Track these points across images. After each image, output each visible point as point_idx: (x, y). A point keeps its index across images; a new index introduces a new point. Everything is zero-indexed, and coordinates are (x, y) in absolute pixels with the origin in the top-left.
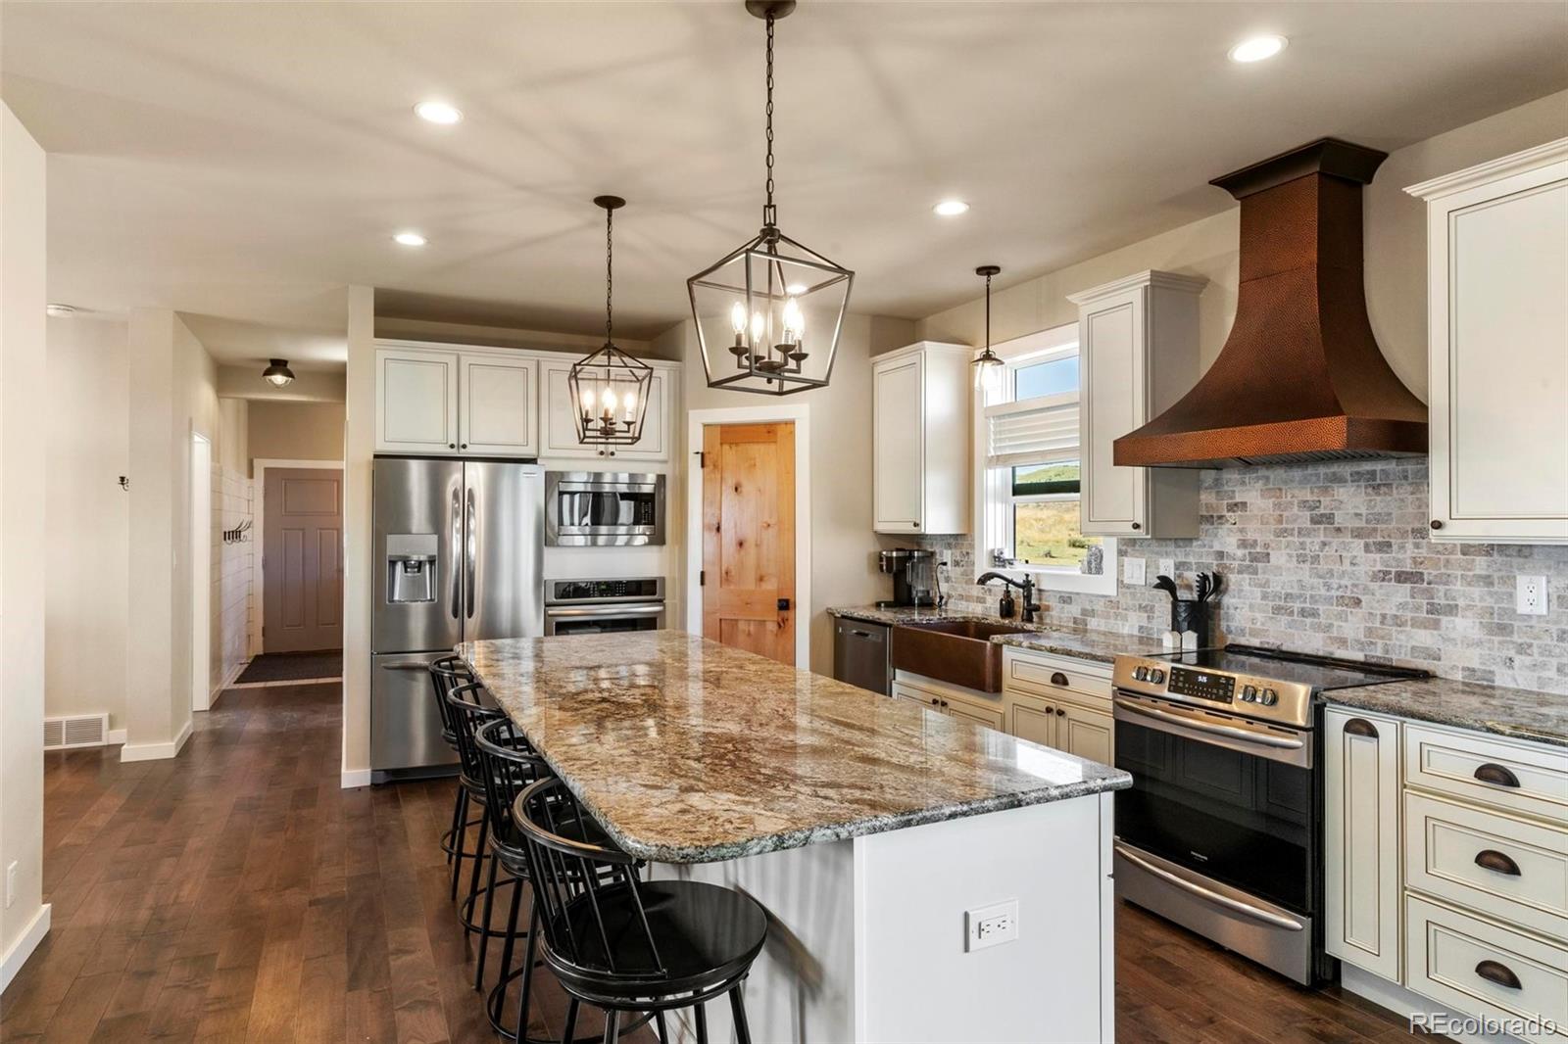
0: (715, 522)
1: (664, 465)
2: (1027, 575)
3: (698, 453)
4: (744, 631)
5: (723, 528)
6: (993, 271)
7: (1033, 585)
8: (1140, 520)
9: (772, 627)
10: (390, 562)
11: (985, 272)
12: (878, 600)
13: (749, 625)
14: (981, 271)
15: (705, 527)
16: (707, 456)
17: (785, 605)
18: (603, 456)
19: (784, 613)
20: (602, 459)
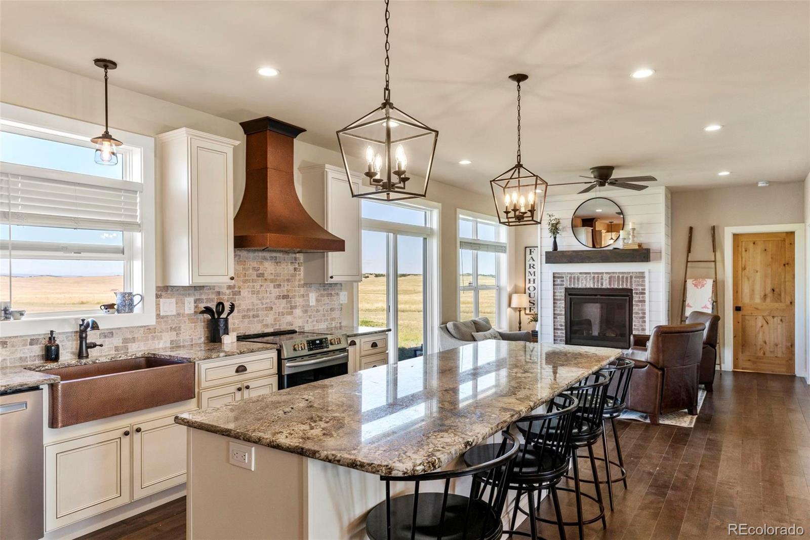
6: (110, 66)
11: (104, 63)
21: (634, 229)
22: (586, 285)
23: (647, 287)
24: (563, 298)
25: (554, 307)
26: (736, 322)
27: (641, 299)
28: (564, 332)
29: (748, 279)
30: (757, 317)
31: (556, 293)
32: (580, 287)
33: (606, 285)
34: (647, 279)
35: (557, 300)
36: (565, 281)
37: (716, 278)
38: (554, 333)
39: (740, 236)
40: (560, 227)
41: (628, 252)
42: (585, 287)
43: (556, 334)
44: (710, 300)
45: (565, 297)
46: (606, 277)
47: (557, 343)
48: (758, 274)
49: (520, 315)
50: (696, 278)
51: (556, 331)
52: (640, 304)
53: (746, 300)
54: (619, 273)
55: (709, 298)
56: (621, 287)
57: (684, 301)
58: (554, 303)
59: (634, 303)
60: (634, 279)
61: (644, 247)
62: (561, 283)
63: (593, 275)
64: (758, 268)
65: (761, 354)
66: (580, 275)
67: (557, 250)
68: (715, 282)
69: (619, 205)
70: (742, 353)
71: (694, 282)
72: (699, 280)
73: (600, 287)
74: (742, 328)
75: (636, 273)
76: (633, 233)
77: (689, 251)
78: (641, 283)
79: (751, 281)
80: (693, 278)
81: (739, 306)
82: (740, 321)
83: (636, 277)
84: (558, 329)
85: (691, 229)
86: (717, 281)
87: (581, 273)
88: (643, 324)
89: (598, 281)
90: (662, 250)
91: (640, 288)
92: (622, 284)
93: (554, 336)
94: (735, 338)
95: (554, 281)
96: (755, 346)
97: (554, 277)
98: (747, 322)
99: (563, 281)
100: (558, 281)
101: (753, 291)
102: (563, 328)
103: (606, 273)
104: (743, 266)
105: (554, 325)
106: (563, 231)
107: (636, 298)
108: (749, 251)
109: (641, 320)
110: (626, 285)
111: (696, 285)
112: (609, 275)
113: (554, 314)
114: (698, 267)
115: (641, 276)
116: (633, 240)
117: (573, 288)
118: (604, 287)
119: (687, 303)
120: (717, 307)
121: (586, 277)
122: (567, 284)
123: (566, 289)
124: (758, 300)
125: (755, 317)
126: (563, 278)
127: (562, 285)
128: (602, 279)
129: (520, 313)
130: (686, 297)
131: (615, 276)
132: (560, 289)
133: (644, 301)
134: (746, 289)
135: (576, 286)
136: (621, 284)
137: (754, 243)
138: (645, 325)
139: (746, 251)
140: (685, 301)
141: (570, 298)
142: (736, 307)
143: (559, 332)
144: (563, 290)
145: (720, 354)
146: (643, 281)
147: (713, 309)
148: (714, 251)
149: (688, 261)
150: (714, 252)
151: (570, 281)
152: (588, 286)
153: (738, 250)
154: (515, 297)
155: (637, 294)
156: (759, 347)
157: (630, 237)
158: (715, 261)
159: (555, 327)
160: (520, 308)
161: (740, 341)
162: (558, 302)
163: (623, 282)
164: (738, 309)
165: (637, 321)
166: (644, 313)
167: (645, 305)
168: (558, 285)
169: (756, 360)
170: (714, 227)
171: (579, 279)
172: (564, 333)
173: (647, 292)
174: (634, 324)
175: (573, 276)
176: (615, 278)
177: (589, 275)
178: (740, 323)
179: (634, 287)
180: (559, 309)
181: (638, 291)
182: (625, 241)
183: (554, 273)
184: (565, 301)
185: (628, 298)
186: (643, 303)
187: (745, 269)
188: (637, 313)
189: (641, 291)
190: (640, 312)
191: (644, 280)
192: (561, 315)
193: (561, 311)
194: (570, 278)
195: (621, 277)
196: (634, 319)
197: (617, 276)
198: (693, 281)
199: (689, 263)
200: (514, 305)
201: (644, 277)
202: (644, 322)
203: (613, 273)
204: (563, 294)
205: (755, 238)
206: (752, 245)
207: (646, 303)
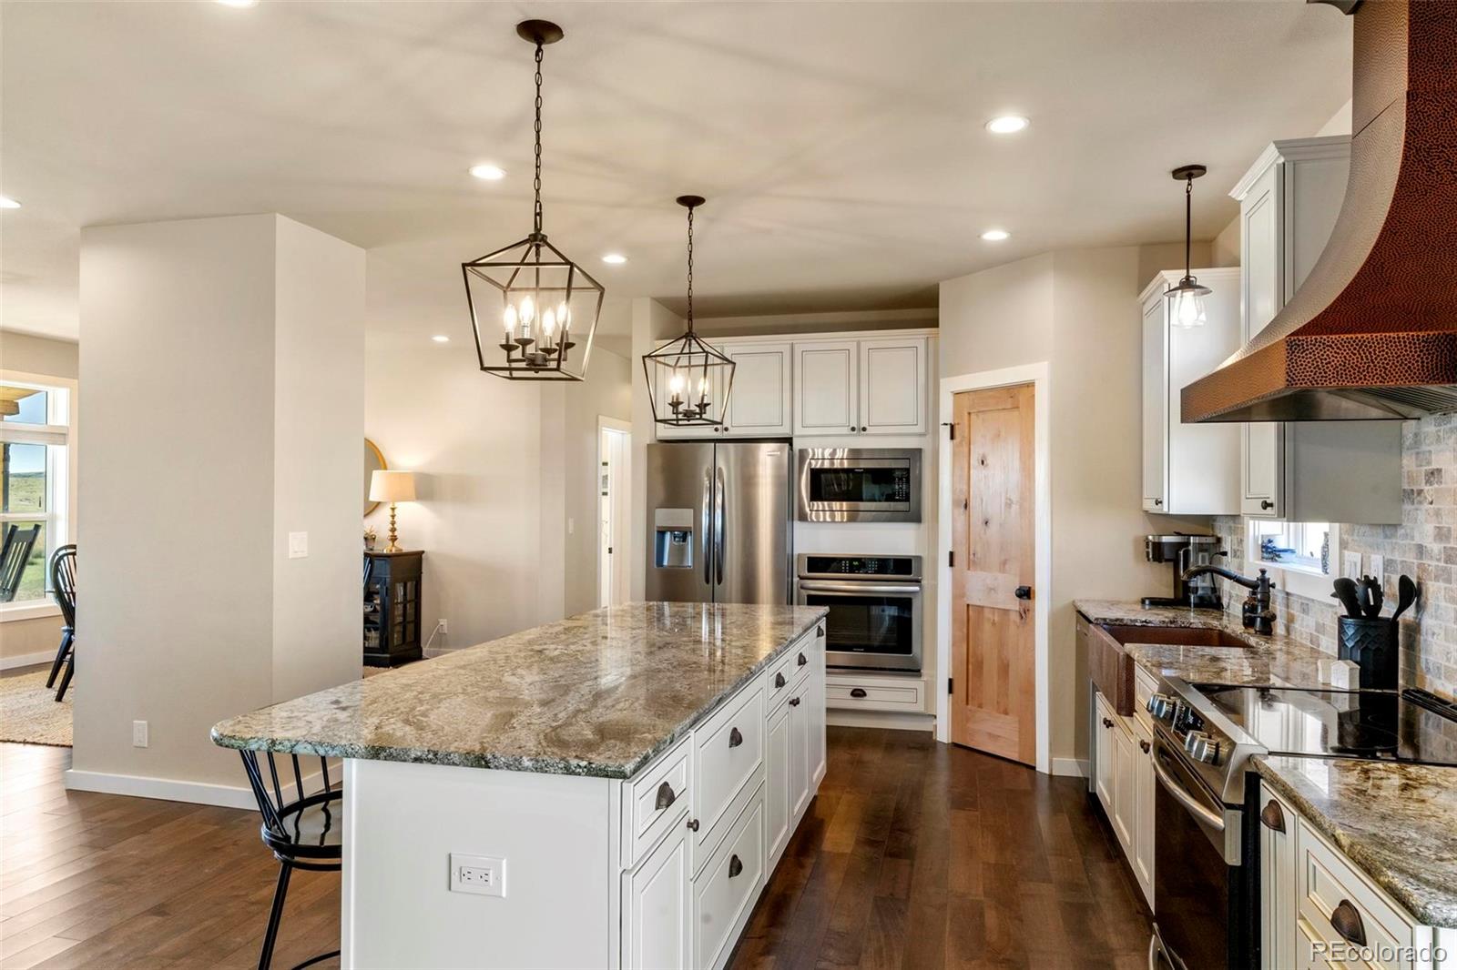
0: (963, 498)
1: (923, 439)
2: (1263, 572)
3: (946, 424)
4: (989, 619)
5: (972, 504)
6: (1194, 172)
7: (1273, 586)
8: (1272, 499)
9: (1015, 617)
10: (658, 532)
11: (1185, 173)
12: (1144, 596)
13: (994, 614)
14: (1178, 173)
15: (955, 503)
16: (957, 427)
17: (1025, 593)
18: (855, 432)
19: (1026, 602)
20: (854, 435)
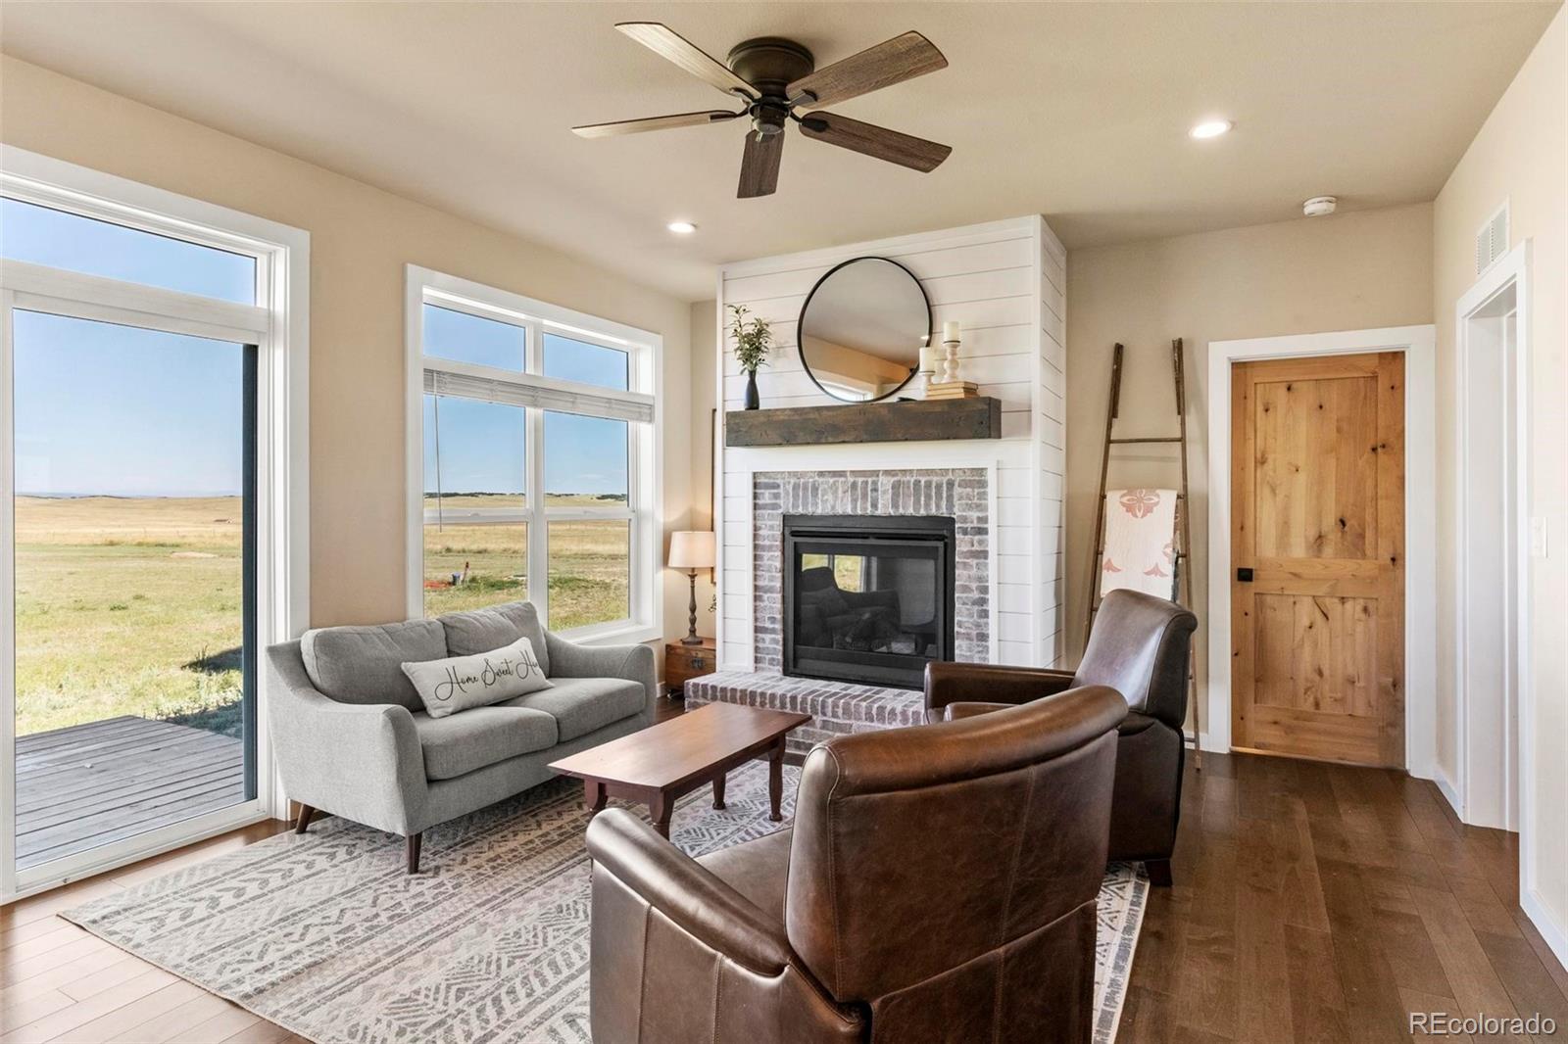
21: (955, 343)
22: (833, 507)
23: (992, 514)
24: (778, 543)
25: (755, 568)
26: (1239, 614)
27: (976, 548)
28: (780, 637)
29: (1273, 491)
30: (1296, 599)
31: (760, 528)
32: (819, 512)
33: (884, 508)
34: (991, 490)
35: (763, 548)
36: (782, 496)
37: (1185, 487)
38: (756, 640)
39: (1249, 370)
40: (770, 344)
41: (938, 409)
42: (831, 513)
43: (760, 645)
44: (1169, 550)
45: (784, 541)
46: (886, 483)
47: (763, 669)
48: (1302, 478)
49: (693, 587)
50: (1130, 488)
51: (760, 635)
52: (973, 562)
53: (1266, 549)
54: (920, 472)
55: (1166, 546)
56: (923, 512)
57: (1098, 553)
58: (755, 557)
59: (957, 559)
60: (957, 490)
61: (983, 393)
62: (774, 501)
63: (851, 479)
64: (1301, 464)
65: (1307, 706)
66: (821, 480)
67: (757, 408)
68: (1183, 498)
69: (920, 275)
70: (1256, 702)
71: (1125, 500)
72: (1139, 491)
73: (869, 512)
74: (1256, 628)
75: (964, 471)
76: (954, 354)
77: (1113, 412)
78: (976, 501)
79: (1280, 497)
80: (1121, 489)
81: (1250, 567)
82: (1251, 610)
83: (964, 484)
84: (765, 630)
85: (1119, 349)
86: (1189, 497)
87: (821, 474)
88: (982, 621)
89: (865, 496)
90: (1033, 403)
91: (974, 515)
92: (927, 505)
93: (757, 649)
94: (1238, 658)
95: (755, 496)
96: (1291, 682)
97: (755, 486)
98: (1269, 613)
99: (776, 496)
100: (766, 497)
101: (1285, 526)
102: (778, 626)
103: (887, 473)
104: (1259, 455)
105: (756, 619)
106: (778, 356)
107: (962, 544)
108: (1276, 407)
109: (976, 608)
110: (938, 506)
111: (1129, 509)
112: (893, 479)
113: (756, 588)
114: (1136, 458)
115: (976, 479)
116: (953, 376)
117: (802, 515)
118: (879, 512)
119: (1105, 561)
120: (1188, 573)
121: (834, 482)
122: (787, 505)
123: (786, 518)
124: (1299, 550)
125: (1292, 600)
126: (778, 486)
127: (775, 507)
128: (875, 490)
129: (693, 582)
130: (1104, 543)
131: (909, 482)
132: (772, 517)
133: (984, 554)
134: (1266, 516)
135: (810, 510)
136: (922, 502)
137: (1289, 389)
138: (987, 624)
139: (1267, 410)
140: (1102, 554)
141: (795, 543)
142: (1240, 571)
143: (768, 637)
144: (779, 522)
145: (1195, 703)
146: (983, 496)
147: (1176, 576)
148: (1181, 410)
149: (1109, 441)
150: (1179, 413)
151: (796, 496)
152: (840, 511)
153: (1245, 409)
154: (678, 540)
155: (965, 532)
156: (1302, 685)
157: (946, 365)
158: (1182, 440)
159: (759, 624)
160: (693, 569)
161: (1251, 667)
162: (766, 555)
163: (928, 497)
164: (1244, 575)
165: (966, 612)
166: (984, 590)
167: (986, 565)
168: (765, 507)
169: (1295, 722)
170: (1180, 342)
171: (817, 489)
172: (781, 643)
173: (991, 526)
174: (957, 619)
175: (802, 480)
176: (909, 487)
177: (843, 479)
178: (1251, 618)
179: (957, 513)
180: (767, 575)
181: (969, 525)
182: (934, 380)
183: (755, 475)
184: (783, 553)
185: (940, 544)
186: (982, 561)
187: (1263, 463)
188: (966, 589)
189: (975, 524)
190: (974, 585)
191: (985, 493)
192: (770, 590)
193: (772, 579)
194: (796, 487)
195: (923, 483)
196: (957, 605)
197: (912, 480)
198: (1122, 496)
199: (1111, 445)
200: (675, 560)
201: (983, 484)
202: (985, 614)
203: (904, 472)
204: (778, 533)
205: (1292, 373)
206: (1282, 391)
207: (989, 561)
